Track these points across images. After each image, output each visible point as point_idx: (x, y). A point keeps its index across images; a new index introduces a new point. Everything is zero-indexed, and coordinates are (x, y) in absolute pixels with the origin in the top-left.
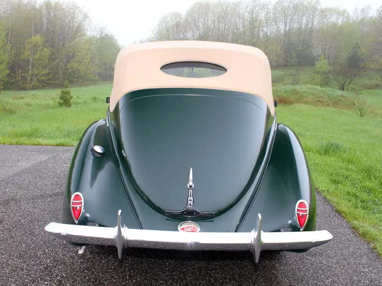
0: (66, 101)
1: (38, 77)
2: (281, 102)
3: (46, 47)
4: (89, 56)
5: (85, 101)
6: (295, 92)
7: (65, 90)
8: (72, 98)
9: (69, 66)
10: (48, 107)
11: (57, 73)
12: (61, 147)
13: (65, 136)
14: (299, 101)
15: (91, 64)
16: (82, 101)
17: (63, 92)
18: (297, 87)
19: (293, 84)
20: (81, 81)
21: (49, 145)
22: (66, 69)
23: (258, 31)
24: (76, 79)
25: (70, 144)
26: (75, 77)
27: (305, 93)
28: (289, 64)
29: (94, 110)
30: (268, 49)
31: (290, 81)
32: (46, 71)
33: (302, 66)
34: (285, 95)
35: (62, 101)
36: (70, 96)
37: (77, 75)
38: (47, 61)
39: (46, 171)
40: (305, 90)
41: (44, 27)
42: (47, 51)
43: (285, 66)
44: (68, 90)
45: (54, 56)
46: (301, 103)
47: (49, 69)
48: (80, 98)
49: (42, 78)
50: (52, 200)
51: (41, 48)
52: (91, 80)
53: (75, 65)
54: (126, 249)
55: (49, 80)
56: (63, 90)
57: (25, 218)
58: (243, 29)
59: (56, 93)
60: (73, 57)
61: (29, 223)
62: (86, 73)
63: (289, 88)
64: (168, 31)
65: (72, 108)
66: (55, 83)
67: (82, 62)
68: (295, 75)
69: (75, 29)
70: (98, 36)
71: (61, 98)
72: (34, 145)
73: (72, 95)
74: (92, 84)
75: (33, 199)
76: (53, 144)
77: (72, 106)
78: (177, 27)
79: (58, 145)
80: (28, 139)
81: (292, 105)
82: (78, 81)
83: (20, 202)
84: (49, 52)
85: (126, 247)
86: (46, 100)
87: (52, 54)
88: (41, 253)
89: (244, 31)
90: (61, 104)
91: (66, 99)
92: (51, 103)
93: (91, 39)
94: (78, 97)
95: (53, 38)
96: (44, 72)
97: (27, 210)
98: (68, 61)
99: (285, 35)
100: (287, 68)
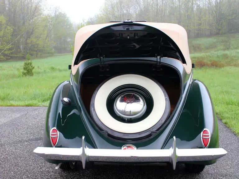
0: (28, 72)
1: (3, 51)
2: (213, 66)
3: (8, 25)
4: (46, 32)
5: (45, 71)
6: (226, 57)
7: (27, 62)
8: (33, 68)
9: (29, 41)
10: (14, 76)
11: (19, 48)
12: (30, 107)
13: (31, 99)
14: (229, 64)
15: (47, 39)
16: (42, 71)
17: (26, 64)
18: (227, 52)
19: (224, 50)
20: (39, 54)
21: (19, 106)
22: (27, 44)
23: (192, 4)
24: (35, 53)
25: (37, 105)
26: (34, 51)
27: (235, 57)
28: (221, 32)
29: (53, 78)
30: (202, 20)
31: (222, 47)
32: (10, 46)
33: (232, 33)
34: (216, 59)
35: (25, 71)
36: (32, 67)
37: (36, 49)
38: (10, 37)
39: (21, 124)
40: (235, 55)
41: (7, 8)
42: (10, 29)
43: (217, 34)
44: (30, 61)
45: (16, 33)
46: (231, 66)
47: (12, 45)
48: (40, 69)
49: (6, 52)
50: (28, 143)
51: (4, 26)
52: (49, 53)
53: (35, 40)
54: (88, 162)
55: (12, 53)
56: (25, 62)
57: (10, 156)
58: (178, 3)
59: (20, 65)
60: (32, 33)
61: (14, 159)
62: (44, 47)
63: (221, 53)
64: (113, 8)
65: (34, 77)
66: (17, 57)
67: (40, 37)
68: (227, 42)
69: (33, 8)
70: (53, 15)
71: (25, 69)
72: (8, 106)
73: (33, 66)
74: (49, 56)
75: (14, 143)
76: (23, 105)
77: (34, 75)
78: (121, 5)
79: (27, 106)
80: (2, 102)
81: (222, 68)
82: (37, 54)
83: (5, 146)
84: (12, 29)
85: (88, 161)
86: (12, 70)
87: (15, 31)
88: (26, 177)
89: (180, 5)
90: (24, 74)
91: (29, 69)
92: (16, 73)
93: (47, 17)
94: (38, 67)
95: (14, 17)
96: (8, 47)
97: (11, 150)
98: (29, 37)
99: (216, 6)
100: (219, 36)
